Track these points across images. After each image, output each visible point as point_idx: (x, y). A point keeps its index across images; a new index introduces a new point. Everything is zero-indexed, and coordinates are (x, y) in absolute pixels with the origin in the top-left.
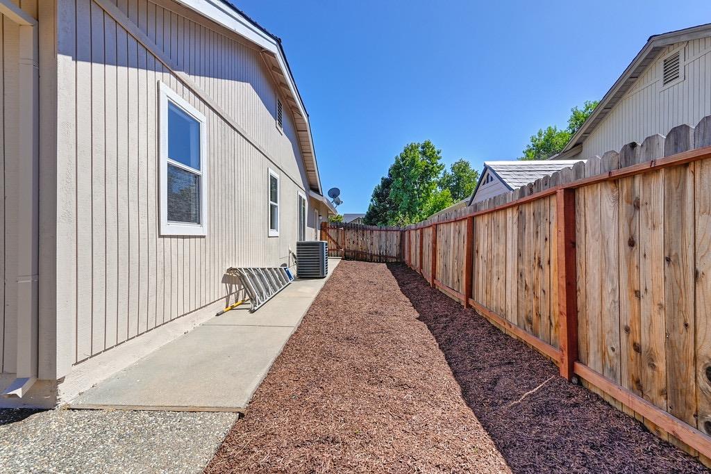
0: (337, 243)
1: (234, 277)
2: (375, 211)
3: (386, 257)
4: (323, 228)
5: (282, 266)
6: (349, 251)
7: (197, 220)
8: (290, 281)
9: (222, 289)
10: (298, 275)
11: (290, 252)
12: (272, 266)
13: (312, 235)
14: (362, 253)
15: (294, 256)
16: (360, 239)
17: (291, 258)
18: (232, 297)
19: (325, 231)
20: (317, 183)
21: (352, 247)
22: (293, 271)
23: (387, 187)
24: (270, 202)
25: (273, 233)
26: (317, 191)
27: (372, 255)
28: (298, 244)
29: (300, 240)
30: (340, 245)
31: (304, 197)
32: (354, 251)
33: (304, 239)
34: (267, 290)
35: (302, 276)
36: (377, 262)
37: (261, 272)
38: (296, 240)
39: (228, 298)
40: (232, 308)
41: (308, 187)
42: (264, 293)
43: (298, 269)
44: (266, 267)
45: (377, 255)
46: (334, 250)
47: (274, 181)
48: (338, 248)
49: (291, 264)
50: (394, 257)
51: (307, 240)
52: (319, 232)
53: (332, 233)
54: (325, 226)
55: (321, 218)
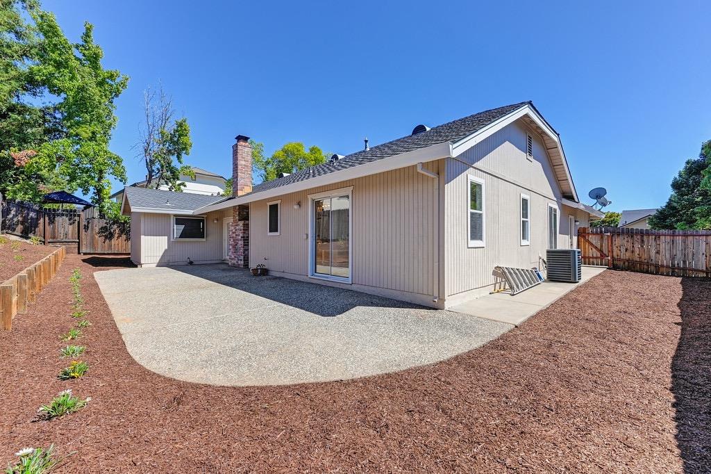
0: (601, 251)
1: (500, 273)
2: (674, 208)
3: (684, 269)
4: (581, 234)
5: (533, 269)
6: (620, 260)
7: (481, 239)
8: (540, 282)
9: (492, 279)
10: (548, 278)
11: (540, 258)
12: (525, 268)
13: (565, 243)
14: (641, 263)
15: (544, 261)
16: (637, 246)
17: (541, 264)
18: (498, 285)
19: (584, 237)
20: (571, 189)
21: (625, 256)
22: (544, 274)
23: (695, 174)
24: (522, 219)
25: (524, 242)
26: (571, 198)
27: (657, 266)
28: (548, 252)
29: (551, 247)
30: (605, 251)
31: (555, 206)
32: (628, 260)
33: (556, 247)
34: (522, 285)
35: (552, 278)
36: (668, 275)
37: (517, 272)
38: (547, 247)
39: (495, 284)
40: (498, 292)
41: (560, 195)
42: (520, 285)
43: (548, 273)
44: (520, 268)
45: (667, 267)
46: (596, 258)
47: (525, 202)
48: (603, 255)
49: (542, 268)
50: (702, 271)
51: (559, 247)
52: (575, 238)
53: (594, 239)
54: (584, 232)
55: (577, 223)
